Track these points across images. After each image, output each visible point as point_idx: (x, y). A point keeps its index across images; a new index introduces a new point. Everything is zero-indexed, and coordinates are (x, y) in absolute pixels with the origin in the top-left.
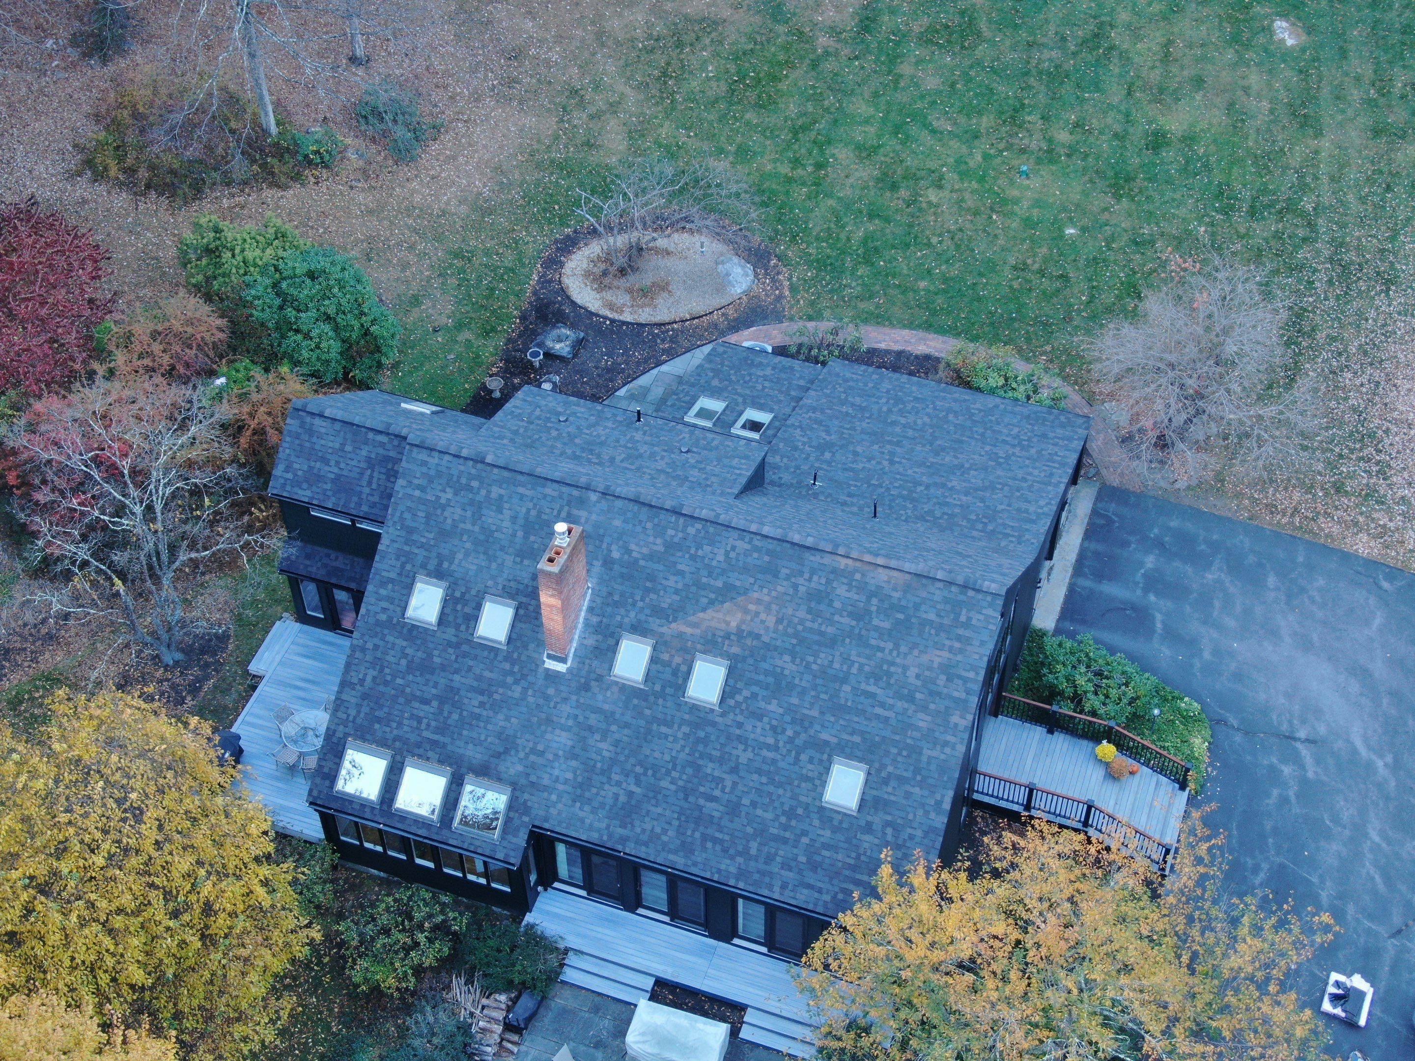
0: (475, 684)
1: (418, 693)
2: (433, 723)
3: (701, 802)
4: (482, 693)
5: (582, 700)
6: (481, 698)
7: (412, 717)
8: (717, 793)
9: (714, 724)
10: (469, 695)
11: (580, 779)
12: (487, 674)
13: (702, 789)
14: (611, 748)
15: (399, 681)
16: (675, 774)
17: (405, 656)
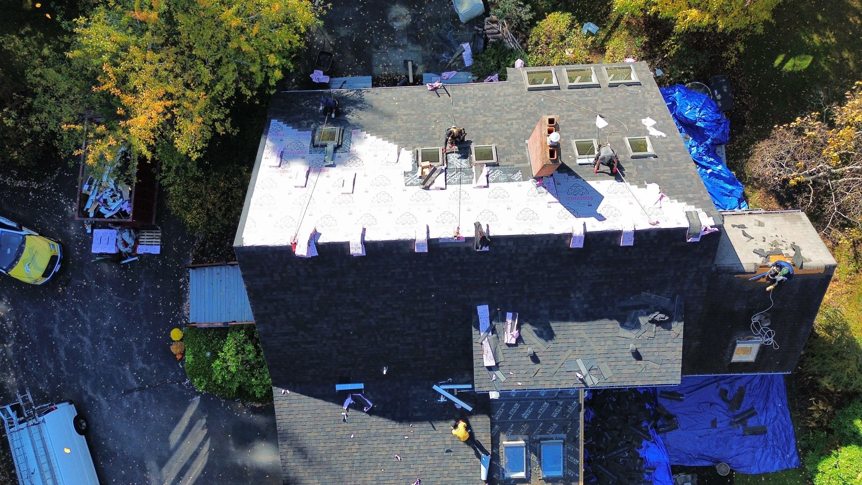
0: (580, 122)
1: (613, 111)
2: (594, 102)
3: (412, 112)
4: (573, 120)
5: (508, 132)
6: (572, 118)
7: (610, 102)
8: (405, 118)
9: (420, 142)
10: (581, 117)
11: (490, 104)
12: (576, 128)
13: (415, 117)
14: (478, 119)
15: (630, 113)
16: (435, 119)
17: (633, 123)
